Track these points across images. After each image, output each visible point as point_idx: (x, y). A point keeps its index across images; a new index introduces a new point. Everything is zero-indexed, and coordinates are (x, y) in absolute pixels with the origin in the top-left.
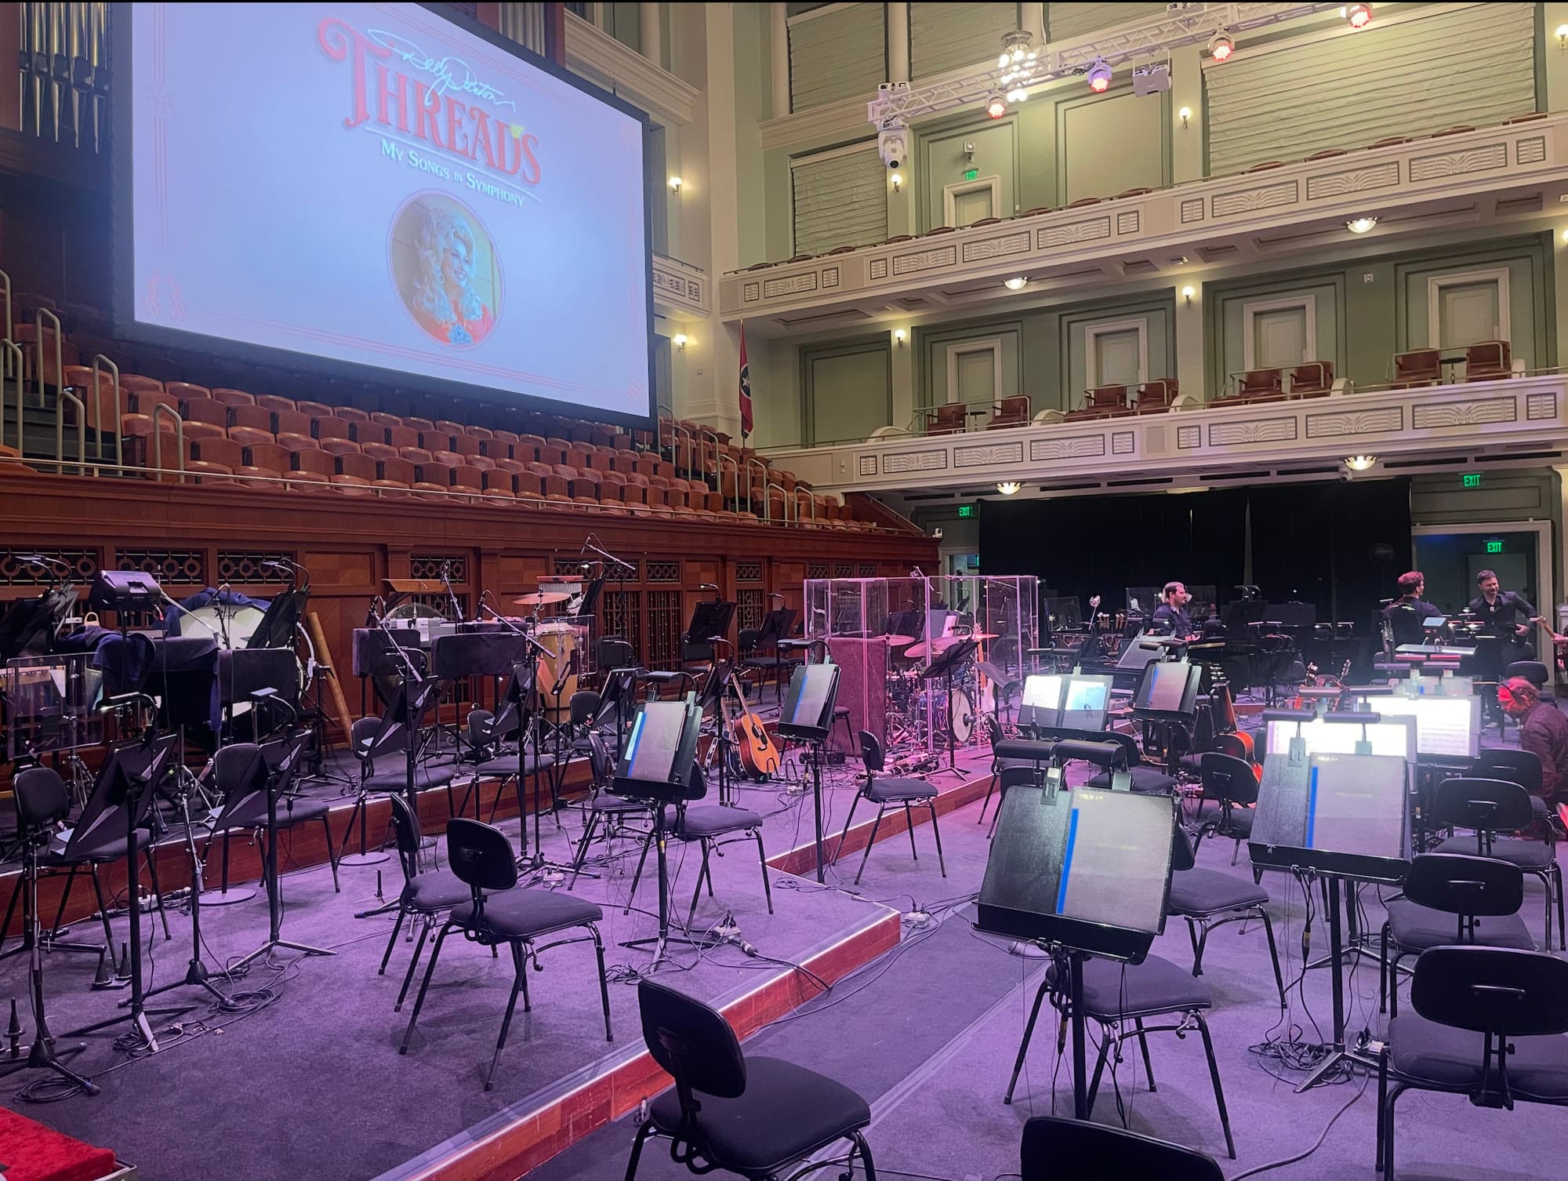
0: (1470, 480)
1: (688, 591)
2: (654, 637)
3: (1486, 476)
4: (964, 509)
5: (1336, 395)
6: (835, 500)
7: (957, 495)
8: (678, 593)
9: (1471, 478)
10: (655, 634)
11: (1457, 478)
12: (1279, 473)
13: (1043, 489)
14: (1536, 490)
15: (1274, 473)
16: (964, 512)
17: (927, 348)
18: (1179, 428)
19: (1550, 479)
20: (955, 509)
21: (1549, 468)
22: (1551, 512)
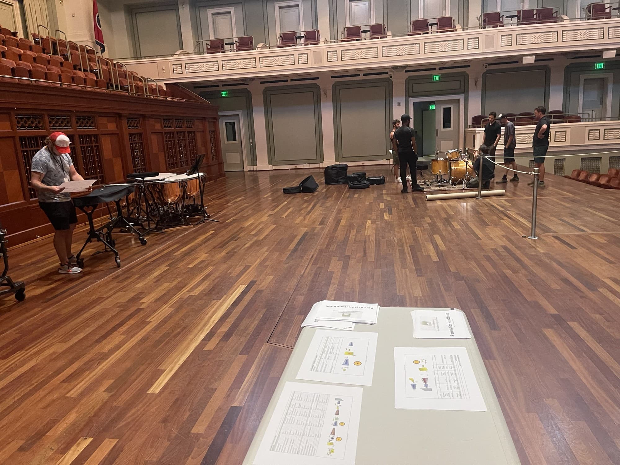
0: (436, 78)
1: (102, 134)
2: (86, 162)
3: (443, 76)
4: (223, 92)
5: (389, 38)
6: (161, 87)
7: (221, 86)
8: (96, 136)
10: (86, 160)
11: (431, 77)
12: (364, 75)
13: (261, 83)
14: (459, 81)
15: (361, 75)
16: (224, 94)
17: (197, 10)
18: (328, 52)
19: (465, 77)
20: (220, 92)
21: (465, 72)
22: (465, 91)
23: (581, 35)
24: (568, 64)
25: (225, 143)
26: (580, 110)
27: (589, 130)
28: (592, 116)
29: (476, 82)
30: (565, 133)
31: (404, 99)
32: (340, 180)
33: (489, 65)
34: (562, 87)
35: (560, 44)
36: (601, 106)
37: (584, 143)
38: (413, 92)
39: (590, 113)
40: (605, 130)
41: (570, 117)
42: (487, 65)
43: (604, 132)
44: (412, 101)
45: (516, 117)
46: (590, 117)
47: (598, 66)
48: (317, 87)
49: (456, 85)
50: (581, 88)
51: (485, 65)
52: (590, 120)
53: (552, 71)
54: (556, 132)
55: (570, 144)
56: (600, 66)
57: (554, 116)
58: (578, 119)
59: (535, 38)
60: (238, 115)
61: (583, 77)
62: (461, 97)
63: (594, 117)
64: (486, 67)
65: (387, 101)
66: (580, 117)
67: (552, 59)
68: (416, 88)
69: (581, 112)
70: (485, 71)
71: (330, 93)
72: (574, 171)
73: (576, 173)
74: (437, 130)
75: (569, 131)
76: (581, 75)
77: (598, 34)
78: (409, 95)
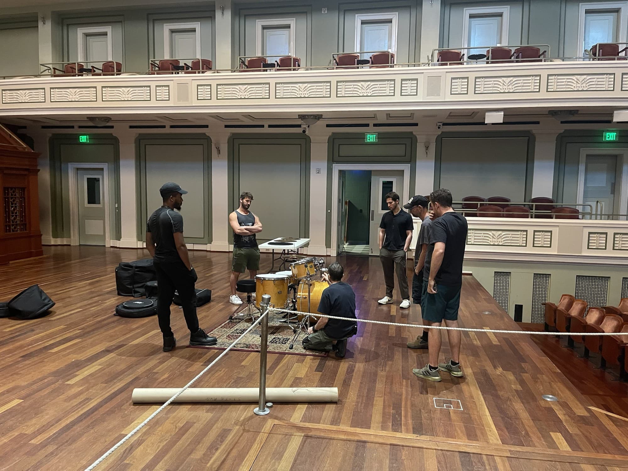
0: (371, 138)
3: (380, 136)
4: (82, 137)
7: (76, 127)
9: (371, 136)
11: (362, 136)
12: (270, 126)
13: (131, 127)
14: (404, 146)
15: (266, 126)
16: (83, 139)
17: (65, 28)
18: (198, 85)
19: (412, 140)
20: (77, 137)
21: (412, 133)
22: (411, 159)
23: (577, 83)
24: (562, 131)
25: (85, 206)
26: (580, 200)
27: (590, 233)
28: (597, 211)
29: (427, 148)
30: (550, 234)
31: (325, 164)
32: (137, 289)
33: (444, 124)
34: (553, 164)
35: (543, 95)
36: (613, 195)
37: (581, 253)
38: (339, 156)
39: (594, 204)
40: (615, 234)
41: (561, 210)
42: (441, 124)
43: (614, 238)
44: (337, 168)
45: (479, 203)
46: (594, 212)
47: (607, 136)
48: (207, 140)
49: (399, 150)
50: (582, 168)
51: (438, 124)
52: (594, 217)
53: (537, 140)
54: (535, 231)
55: (558, 253)
56: (611, 136)
57: (536, 205)
58: (574, 214)
59: (503, 85)
60: (102, 169)
61: (584, 152)
62: (406, 168)
63: (599, 213)
64: (439, 128)
65: (303, 166)
66: (577, 211)
67: (538, 123)
68: (345, 150)
69: (581, 203)
70: (440, 133)
71: (224, 148)
72: (563, 295)
73: (566, 301)
74: (373, 211)
75: (555, 231)
76: (581, 149)
77: (605, 82)
78: (333, 159)
